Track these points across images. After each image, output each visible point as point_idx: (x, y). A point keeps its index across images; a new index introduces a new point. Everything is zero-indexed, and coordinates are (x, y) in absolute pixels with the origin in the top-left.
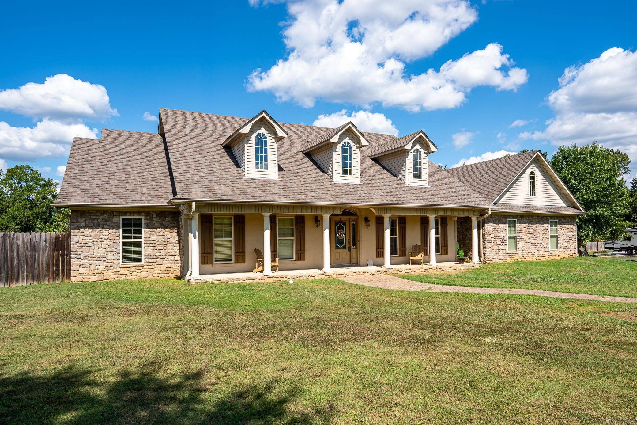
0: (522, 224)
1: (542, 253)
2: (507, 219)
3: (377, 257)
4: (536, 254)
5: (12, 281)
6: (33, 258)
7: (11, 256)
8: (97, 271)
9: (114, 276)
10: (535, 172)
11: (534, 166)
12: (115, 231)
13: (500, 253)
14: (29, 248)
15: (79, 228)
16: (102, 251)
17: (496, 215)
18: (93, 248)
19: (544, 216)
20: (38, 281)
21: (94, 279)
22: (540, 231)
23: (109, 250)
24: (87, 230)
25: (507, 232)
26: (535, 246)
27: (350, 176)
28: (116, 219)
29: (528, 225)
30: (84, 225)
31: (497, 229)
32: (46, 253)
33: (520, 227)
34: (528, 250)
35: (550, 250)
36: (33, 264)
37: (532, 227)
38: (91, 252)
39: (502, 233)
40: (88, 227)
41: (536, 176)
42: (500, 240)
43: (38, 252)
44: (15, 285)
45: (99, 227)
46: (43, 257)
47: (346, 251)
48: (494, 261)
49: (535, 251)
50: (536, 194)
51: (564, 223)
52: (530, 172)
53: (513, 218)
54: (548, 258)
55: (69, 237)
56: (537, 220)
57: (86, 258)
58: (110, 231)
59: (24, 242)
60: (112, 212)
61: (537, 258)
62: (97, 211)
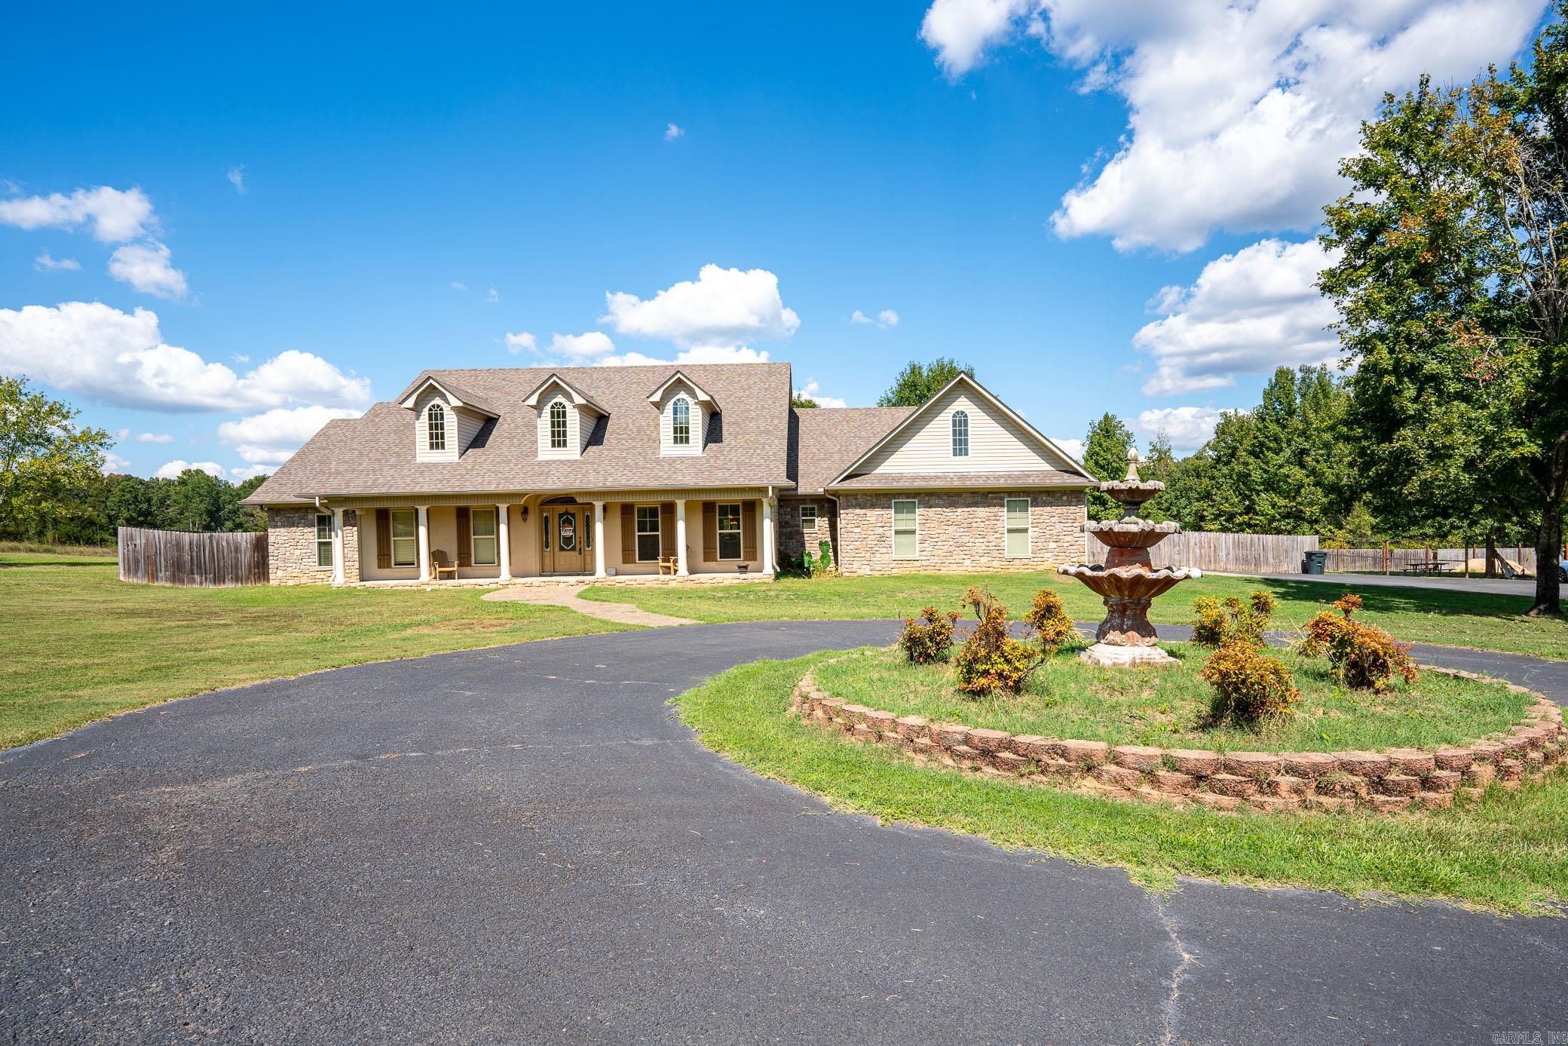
0: (931, 507)
1: (983, 560)
2: (893, 501)
3: (623, 563)
4: (967, 562)
5: (219, 583)
6: (237, 559)
7: (218, 556)
8: (293, 575)
9: (310, 581)
10: (967, 412)
11: (966, 399)
12: (310, 530)
13: (875, 559)
14: (233, 549)
15: (276, 527)
16: (297, 552)
17: (866, 495)
18: (289, 549)
19: (990, 493)
20: (242, 583)
21: (291, 583)
22: (978, 520)
23: (304, 551)
24: (282, 530)
25: (893, 524)
26: (965, 548)
27: (565, 449)
28: (310, 517)
29: (948, 510)
30: (279, 524)
31: (868, 519)
32: (248, 554)
33: (926, 513)
34: (946, 554)
35: (1006, 554)
36: (237, 565)
37: (956, 514)
38: (288, 554)
39: (879, 525)
40: (283, 526)
41: (969, 418)
42: (874, 537)
43: (241, 552)
44: (222, 586)
45: (294, 526)
46: (246, 557)
47: (576, 553)
48: (860, 572)
49: (966, 557)
50: (970, 452)
51: (1051, 505)
52: (953, 412)
53: (908, 498)
54: (999, 570)
55: (266, 537)
56: (970, 500)
57: (284, 561)
58: (305, 531)
59: (228, 543)
60: (307, 509)
61: (970, 569)
62: (292, 509)
